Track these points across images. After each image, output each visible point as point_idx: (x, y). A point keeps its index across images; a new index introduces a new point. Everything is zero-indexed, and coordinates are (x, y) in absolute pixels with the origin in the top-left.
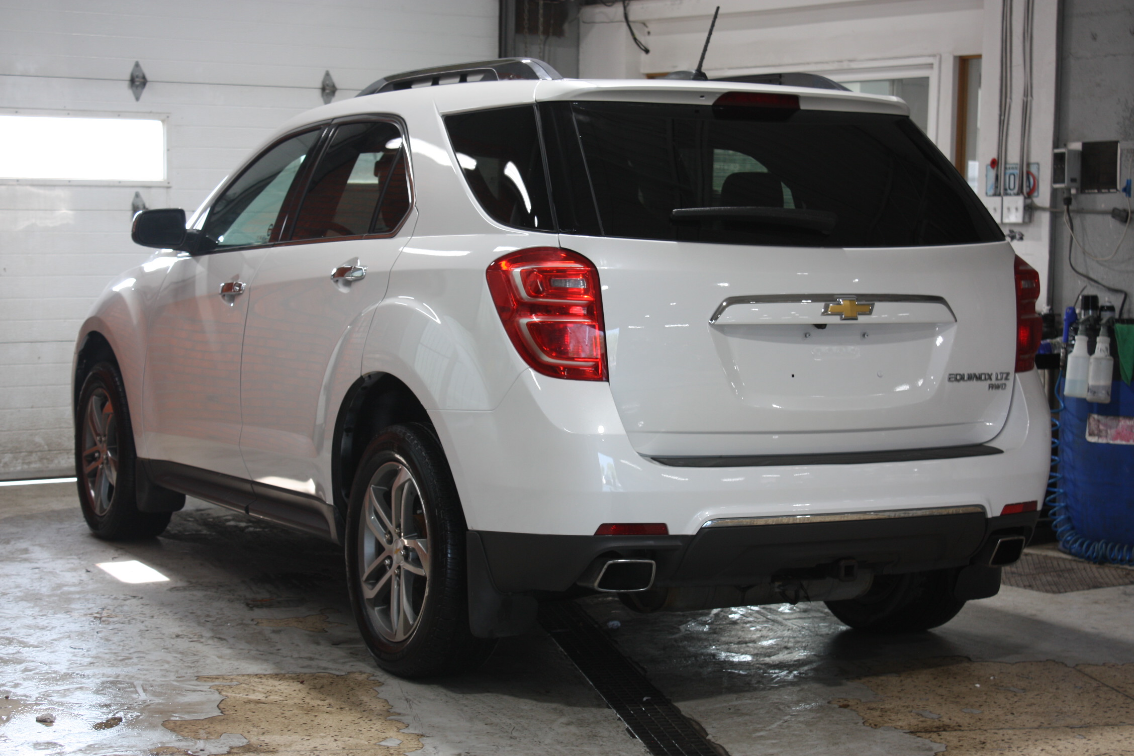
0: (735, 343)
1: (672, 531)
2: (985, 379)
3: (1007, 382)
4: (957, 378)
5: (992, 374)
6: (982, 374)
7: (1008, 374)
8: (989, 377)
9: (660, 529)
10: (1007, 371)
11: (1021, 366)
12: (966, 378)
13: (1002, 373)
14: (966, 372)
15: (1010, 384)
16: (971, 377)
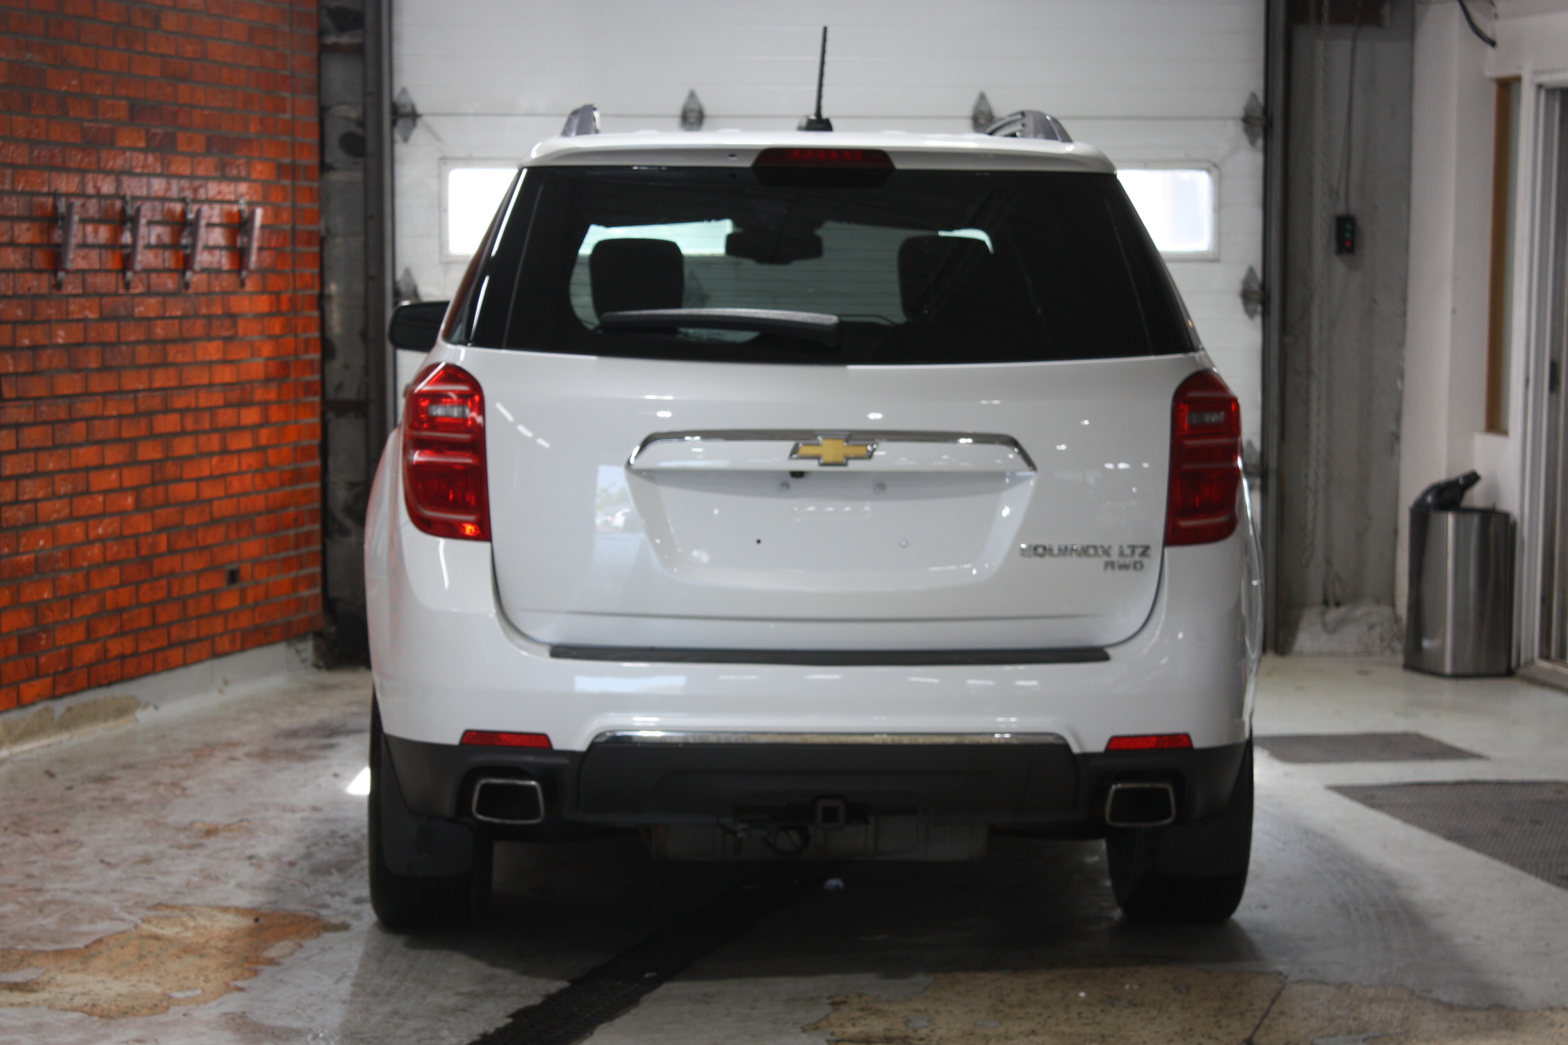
0: (668, 494)
1: (558, 744)
2: (1096, 554)
3: (1145, 561)
4: (1041, 551)
5: (1110, 547)
6: (1088, 547)
7: (1146, 550)
8: (1107, 552)
9: (539, 742)
10: (1145, 543)
11: (1174, 536)
12: (1056, 551)
13: (1133, 548)
14: (1055, 543)
15: (1153, 565)
16: (1065, 551)
